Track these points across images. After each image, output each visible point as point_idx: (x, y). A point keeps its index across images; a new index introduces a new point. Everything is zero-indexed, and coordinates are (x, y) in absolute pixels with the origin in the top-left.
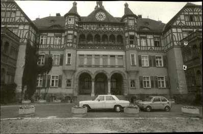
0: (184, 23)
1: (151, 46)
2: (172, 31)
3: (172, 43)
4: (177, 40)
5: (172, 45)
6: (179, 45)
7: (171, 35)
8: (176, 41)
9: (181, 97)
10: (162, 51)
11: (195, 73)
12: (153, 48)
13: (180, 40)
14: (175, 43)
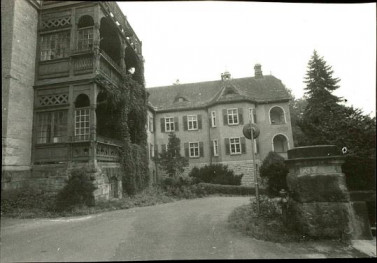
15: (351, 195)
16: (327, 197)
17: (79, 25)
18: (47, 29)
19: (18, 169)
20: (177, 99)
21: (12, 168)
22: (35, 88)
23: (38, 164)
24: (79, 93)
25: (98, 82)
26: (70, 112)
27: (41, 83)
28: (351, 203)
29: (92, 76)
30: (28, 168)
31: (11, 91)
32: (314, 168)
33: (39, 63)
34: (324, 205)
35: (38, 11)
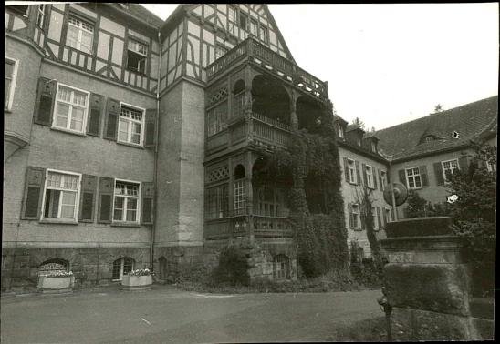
0: (225, 24)
1: (109, 63)
2: (186, 28)
3: (180, 67)
4: (197, 61)
5: (179, 73)
6: (199, 79)
7: (181, 41)
8: (194, 65)
9: (180, 260)
10: (149, 94)
11: (231, 174)
12: (118, 72)
13: (205, 65)
14: (189, 68)
15: (472, 306)
16: (426, 303)
17: (235, 92)
18: (212, 104)
19: (191, 244)
20: (422, 140)
21: (185, 244)
22: (204, 164)
23: (210, 239)
24: (236, 165)
25: (253, 149)
26: (230, 185)
27: (209, 159)
28: (471, 319)
29: (246, 144)
30: (201, 244)
31: (181, 172)
32: (410, 254)
33: (208, 139)
34: (422, 314)
35: (205, 89)
